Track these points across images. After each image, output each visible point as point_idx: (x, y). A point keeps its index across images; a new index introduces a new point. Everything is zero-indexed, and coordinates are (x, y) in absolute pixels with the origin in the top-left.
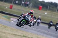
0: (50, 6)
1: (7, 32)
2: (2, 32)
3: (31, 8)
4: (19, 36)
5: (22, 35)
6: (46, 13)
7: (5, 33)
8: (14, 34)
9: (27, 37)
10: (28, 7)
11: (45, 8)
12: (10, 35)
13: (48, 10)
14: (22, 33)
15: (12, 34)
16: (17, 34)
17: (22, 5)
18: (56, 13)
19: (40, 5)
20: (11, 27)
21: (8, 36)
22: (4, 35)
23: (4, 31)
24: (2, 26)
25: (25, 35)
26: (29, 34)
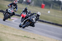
0: (53, 4)
1: (7, 32)
2: (2, 33)
3: (33, 6)
4: (20, 37)
5: (24, 36)
6: (49, 12)
7: (5, 33)
8: (15, 35)
9: (29, 38)
10: (30, 5)
11: (48, 6)
12: (11, 35)
13: (51, 8)
14: (23, 33)
15: (13, 35)
16: (18, 34)
17: (23, 3)
18: (60, 12)
19: (43, 3)
20: (11, 27)
21: (8, 37)
22: (4, 35)
23: (4, 32)
24: (2, 26)
25: (27, 36)
26: (31, 34)
